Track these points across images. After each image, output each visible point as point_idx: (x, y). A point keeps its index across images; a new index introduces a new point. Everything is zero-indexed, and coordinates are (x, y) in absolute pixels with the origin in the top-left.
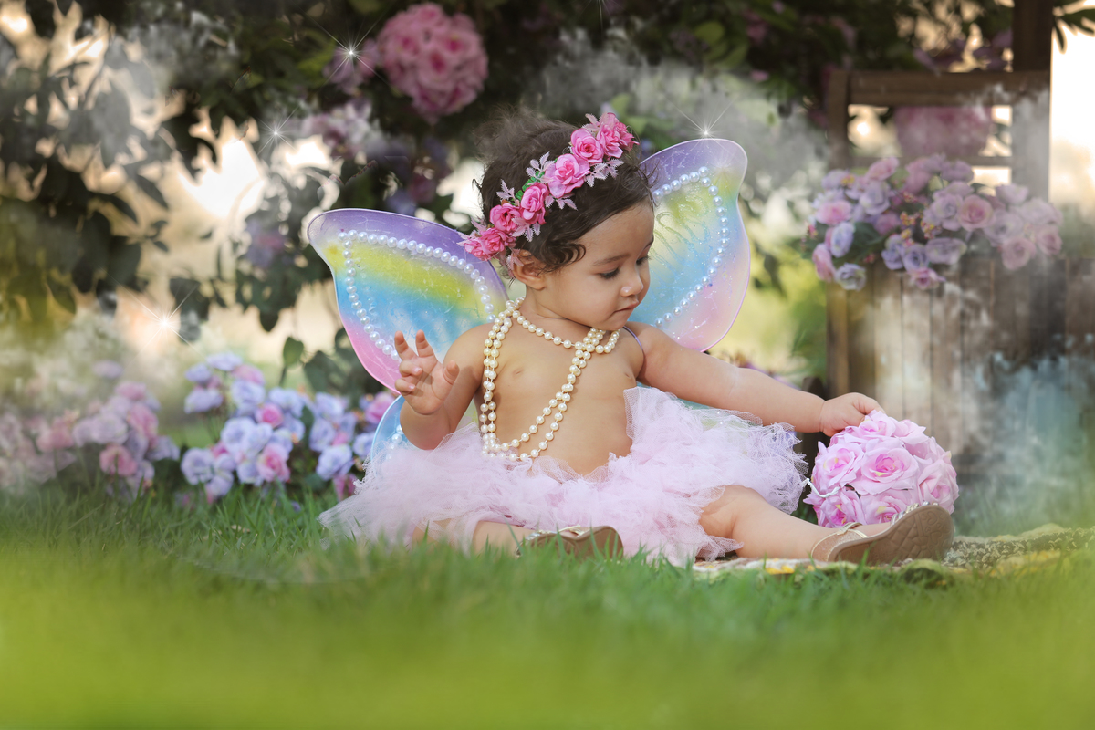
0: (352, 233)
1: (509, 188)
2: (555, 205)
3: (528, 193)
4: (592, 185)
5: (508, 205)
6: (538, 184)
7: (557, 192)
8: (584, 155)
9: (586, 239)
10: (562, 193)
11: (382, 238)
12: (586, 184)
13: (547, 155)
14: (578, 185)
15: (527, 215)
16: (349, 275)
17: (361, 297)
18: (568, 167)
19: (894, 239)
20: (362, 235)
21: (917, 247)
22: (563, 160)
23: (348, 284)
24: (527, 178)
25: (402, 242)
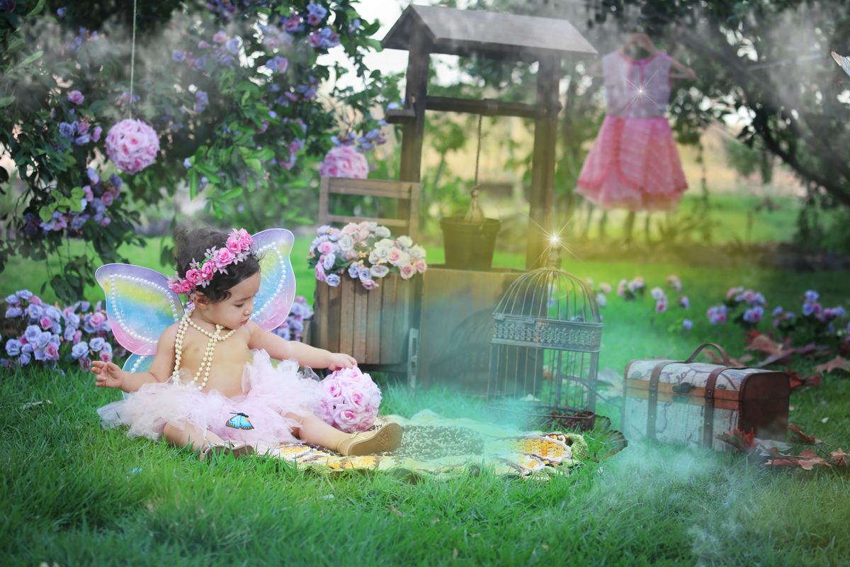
0: (116, 275)
1: (196, 262)
2: (218, 271)
3: (205, 265)
4: (236, 264)
5: (195, 270)
6: (210, 261)
7: (219, 265)
8: (233, 249)
9: (233, 290)
10: (221, 266)
11: (129, 277)
12: (233, 263)
13: (215, 247)
14: (230, 263)
15: (204, 276)
16: (113, 296)
17: (118, 307)
18: (226, 254)
19: (355, 264)
20: (120, 276)
21: (367, 269)
22: (223, 250)
23: (112, 300)
24: (205, 257)
25: (137, 279)
